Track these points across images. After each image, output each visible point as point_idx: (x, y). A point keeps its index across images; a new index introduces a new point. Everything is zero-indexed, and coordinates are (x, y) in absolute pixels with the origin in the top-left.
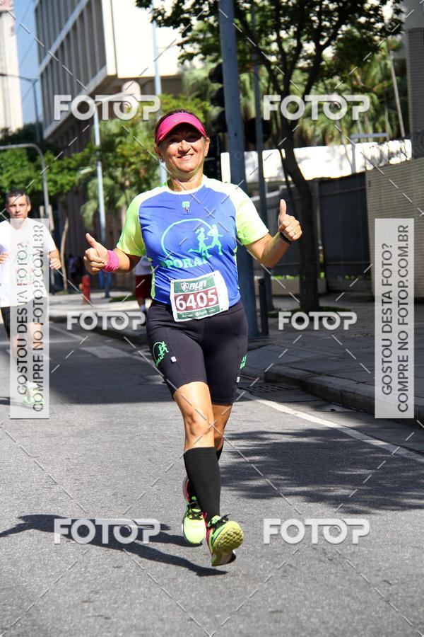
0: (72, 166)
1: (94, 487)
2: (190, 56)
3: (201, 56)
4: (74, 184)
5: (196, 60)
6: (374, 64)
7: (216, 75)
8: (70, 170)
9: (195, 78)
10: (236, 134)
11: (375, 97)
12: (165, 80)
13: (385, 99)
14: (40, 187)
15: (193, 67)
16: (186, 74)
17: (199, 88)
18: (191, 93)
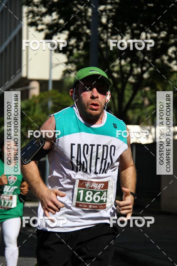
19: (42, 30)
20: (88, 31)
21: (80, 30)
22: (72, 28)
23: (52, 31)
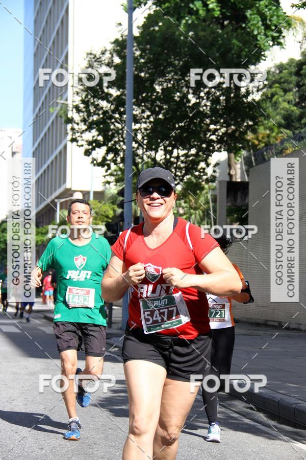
0: (43, 232)
1: (34, 404)
2: (109, 183)
3: (114, 183)
4: (44, 241)
5: (112, 185)
6: (201, 196)
7: (121, 193)
8: (42, 233)
9: (111, 193)
11: (201, 212)
12: (95, 193)
13: (206, 213)
15: (110, 188)
16: (107, 191)
17: (112, 199)
18: (108, 201)
19: (82, 146)
20: (124, 147)
21: (117, 146)
22: (110, 145)
23: (91, 147)
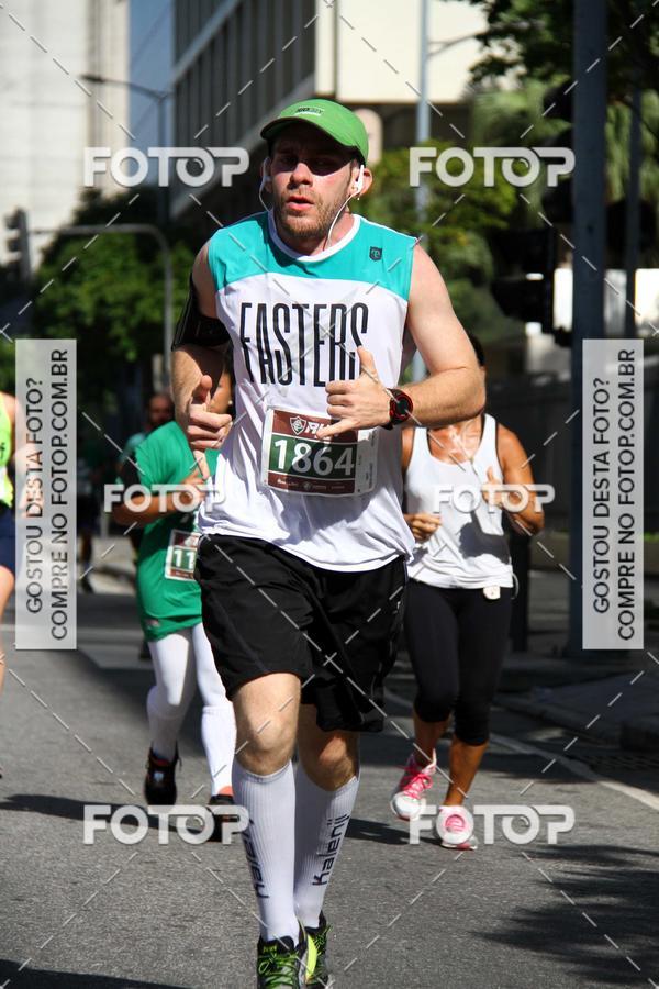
2: (499, 67)
3: (521, 69)
9: (499, 111)
10: (590, 229)
14: (156, 316)
15: (497, 89)
